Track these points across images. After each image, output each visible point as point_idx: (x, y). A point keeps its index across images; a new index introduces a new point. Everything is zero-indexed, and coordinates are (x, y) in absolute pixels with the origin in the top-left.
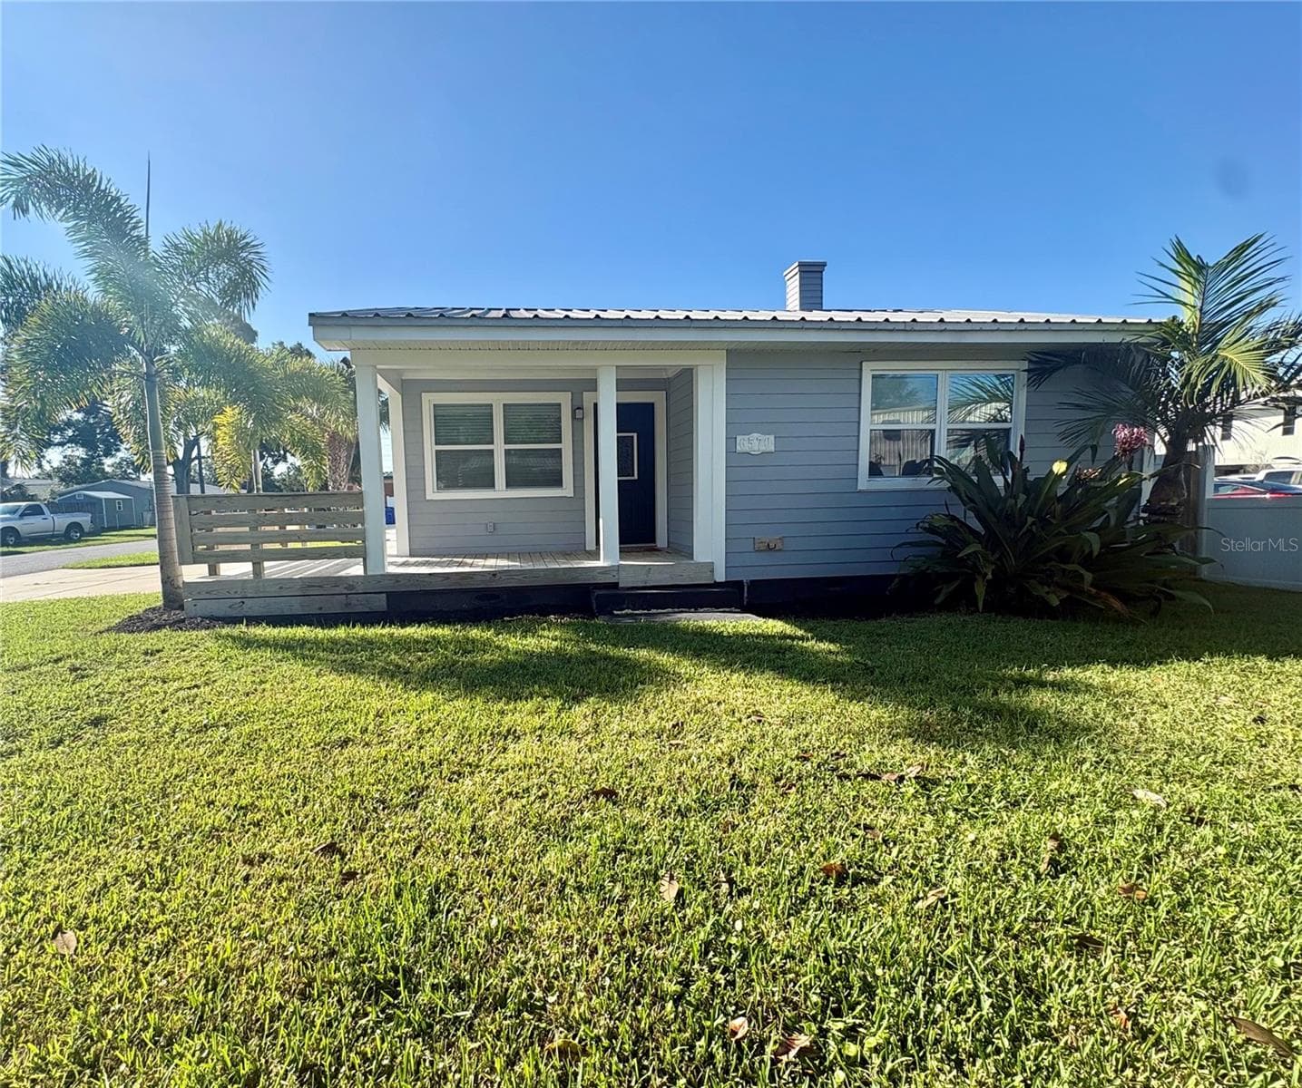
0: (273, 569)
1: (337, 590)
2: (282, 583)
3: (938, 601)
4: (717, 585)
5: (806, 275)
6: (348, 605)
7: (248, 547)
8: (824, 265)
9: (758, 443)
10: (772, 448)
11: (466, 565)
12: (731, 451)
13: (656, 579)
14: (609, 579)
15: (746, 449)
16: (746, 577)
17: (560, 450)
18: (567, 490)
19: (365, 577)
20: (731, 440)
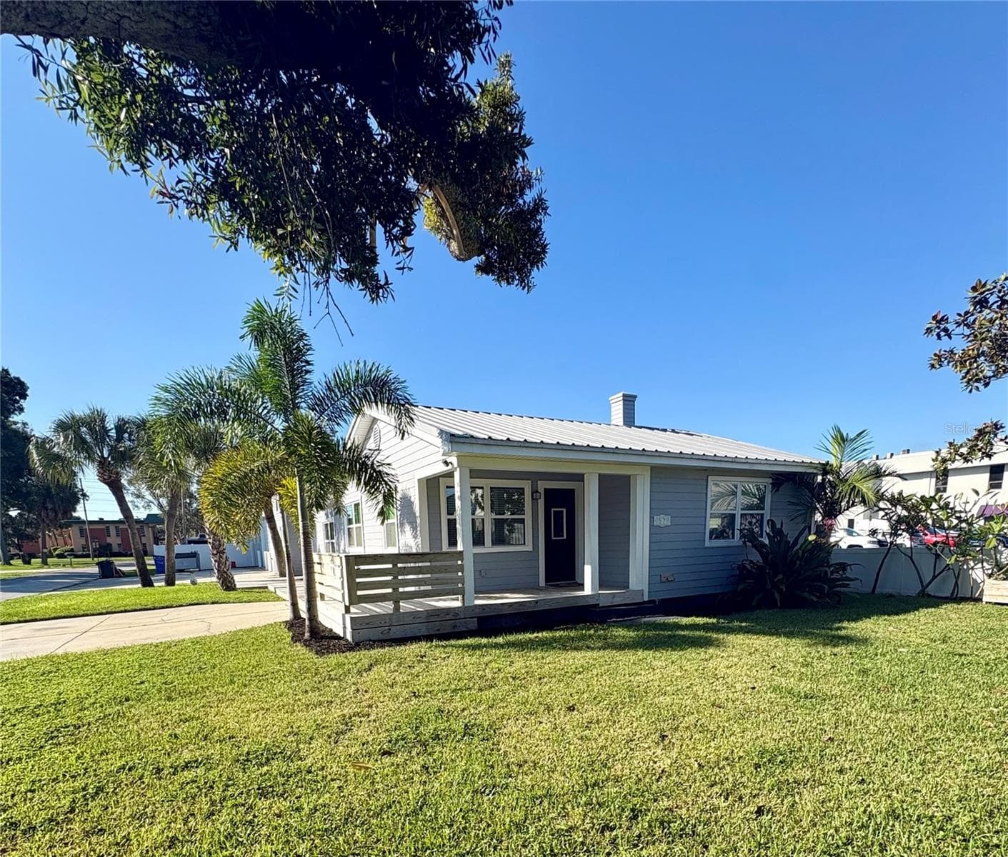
0: (405, 606)
1: (448, 617)
2: (414, 614)
3: (754, 604)
4: (644, 602)
5: (627, 403)
6: (455, 627)
7: (390, 590)
8: (636, 397)
9: (664, 521)
10: (669, 524)
11: (506, 598)
12: (651, 525)
13: (617, 601)
14: (592, 602)
15: (658, 524)
16: (657, 597)
17: (524, 519)
18: (529, 547)
19: (464, 608)
20: (652, 518)
